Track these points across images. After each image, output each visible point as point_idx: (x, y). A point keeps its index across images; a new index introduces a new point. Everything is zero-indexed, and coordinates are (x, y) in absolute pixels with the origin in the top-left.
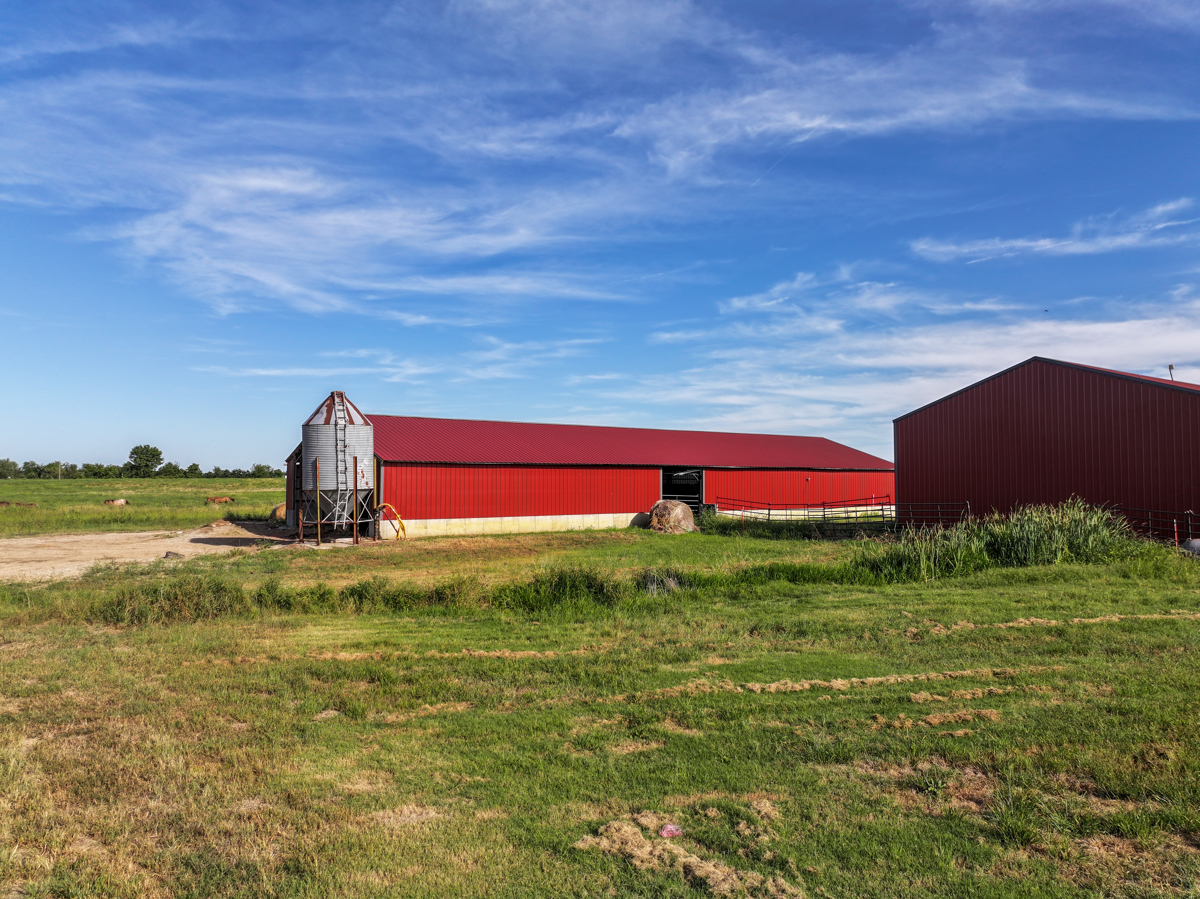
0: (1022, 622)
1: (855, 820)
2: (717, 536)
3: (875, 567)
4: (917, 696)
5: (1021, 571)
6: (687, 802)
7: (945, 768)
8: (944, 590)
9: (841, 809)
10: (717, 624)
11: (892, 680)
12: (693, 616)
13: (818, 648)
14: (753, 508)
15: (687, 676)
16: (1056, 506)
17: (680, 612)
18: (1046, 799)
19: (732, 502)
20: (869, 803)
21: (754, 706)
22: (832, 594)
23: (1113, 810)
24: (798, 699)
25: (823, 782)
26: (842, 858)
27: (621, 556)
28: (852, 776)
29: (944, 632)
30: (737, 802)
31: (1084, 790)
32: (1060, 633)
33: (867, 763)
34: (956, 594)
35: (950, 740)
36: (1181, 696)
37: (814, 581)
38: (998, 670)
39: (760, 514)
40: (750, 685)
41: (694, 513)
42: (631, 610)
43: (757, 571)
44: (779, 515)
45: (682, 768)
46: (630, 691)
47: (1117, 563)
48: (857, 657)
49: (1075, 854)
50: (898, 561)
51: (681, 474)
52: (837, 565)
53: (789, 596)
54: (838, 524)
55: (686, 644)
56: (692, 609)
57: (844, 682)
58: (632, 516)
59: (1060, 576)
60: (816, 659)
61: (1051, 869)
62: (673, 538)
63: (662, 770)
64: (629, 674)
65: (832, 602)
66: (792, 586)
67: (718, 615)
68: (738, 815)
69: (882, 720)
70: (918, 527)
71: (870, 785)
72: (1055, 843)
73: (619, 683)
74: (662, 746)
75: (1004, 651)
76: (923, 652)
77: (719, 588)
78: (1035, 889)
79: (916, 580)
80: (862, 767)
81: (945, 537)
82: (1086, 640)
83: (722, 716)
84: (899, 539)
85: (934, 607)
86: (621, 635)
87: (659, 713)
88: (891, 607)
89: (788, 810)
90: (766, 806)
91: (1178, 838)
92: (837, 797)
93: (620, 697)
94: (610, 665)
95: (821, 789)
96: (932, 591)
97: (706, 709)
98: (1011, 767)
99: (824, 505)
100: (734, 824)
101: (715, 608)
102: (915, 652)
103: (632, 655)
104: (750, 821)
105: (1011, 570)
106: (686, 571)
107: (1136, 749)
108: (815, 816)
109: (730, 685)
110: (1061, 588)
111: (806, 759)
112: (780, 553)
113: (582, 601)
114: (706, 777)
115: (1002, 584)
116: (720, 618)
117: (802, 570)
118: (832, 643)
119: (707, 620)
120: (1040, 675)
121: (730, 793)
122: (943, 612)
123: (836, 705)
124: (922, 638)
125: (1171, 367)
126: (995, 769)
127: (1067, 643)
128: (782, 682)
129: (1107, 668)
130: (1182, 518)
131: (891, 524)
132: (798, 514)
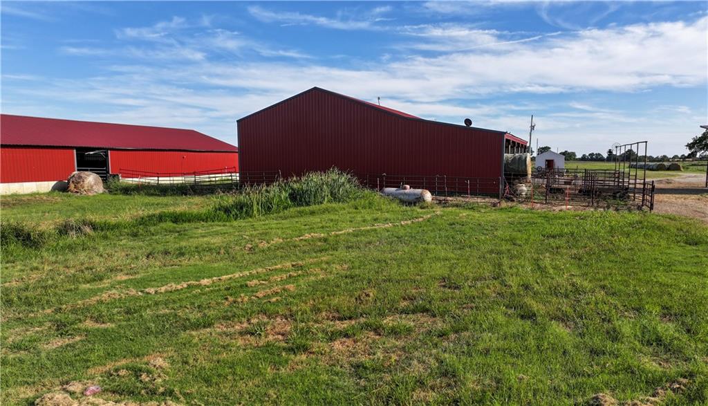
0: (307, 236)
1: (215, 358)
2: (121, 196)
3: (227, 210)
4: (251, 283)
5: (307, 209)
6: (104, 370)
7: (266, 320)
8: (267, 222)
9: (207, 353)
10: (123, 254)
11: (237, 276)
12: (105, 250)
13: (192, 262)
14: (147, 176)
15: (101, 290)
16: (325, 172)
17: (95, 248)
18: (315, 327)
19: (131, 173)
20: (224, 347)
21: (150, 302)
22: (200, 229)
23: (345, 326)
24: (180, 294)
25: (196, 340)
26: (208, 381)
27: (44, 212)
28: (213, 334)
29: (266, 245)
30: (139, 363)
31: (334, 319)
32: (325, 240)
33: (222, 325)
34: (273, 223)
35: (269, 303)
36: (376, 265)
37: (189, 221)
38: (294, 263)
39: (152, 180)
40: (147, 290)
41: (103, 180)
42: (55, 250)
43: (151, 217)
44: (165, 180)
45: (100, 349)
46: (57, 306)
47: (353, 202)
48: (216, 265)
49: (328, 350)
50: (240, 206)
51: (92, 153)
52: (204, 211)
53: (173, 232)
54: (204, 185)
55: (100, 269)
56: (104, 246)
57: (208, 280)
58: (52, 183)
59: (326, 210)
60: (191, 269)
61: (316, 360)
62: (88, 198)
63: (85, 353)
64: (55, 294)
65: (201, 233)
66: (175, 225)
67: (123, 247)
68: (140, 371)
69: (231, 299)
70: (252, 186)
71: (224, 337)
72: (319, 347)
73: (48, 302)
74: (84, 338)
75: (298, 253)
76: (254, 258)
77: (123, 230)
78: (309, 372)
79: (251, 217)
80: (219, 328)
81: (267, 191)
82: (337, 242)
83: (127, 313)
84: (241, 193)
85: (261, 232)
86: (47, 268)
87: (82, 317)
88: (237, 233)
89: (174, 361)
90: (160, 362)
91: (372, 333)
92: (204, 348)
93: (49, 311)
94: (39, 290)
95: (195, 345)
96: (260, 222)
97: (116, 310)
98: (299, 313)
99: (195, 174)
100: (137, 377)
101: (121, 243)
102: (250, 258)
103: (57, 281)
104: (149, 372)
105: (302, 208)
106: (98, 220)
107: (357, 294)
108: (191, 361)
109: (133, 292)
110: (326, 216)
111: (185, 328)
112: (166, 205)
113: (12, 247)
114: (118, 352)
115: (297, 216)
116: (125, 250)
117: (182, 215)
118: (201, 259)
119: (116, 252)
120: (315, 264)
121: (135, 358)
122: (266, 234)
123: (204, 294)
124: (254, 250)
125: (379, 98)
126: (291, 316)
127: (329, 245)
128: (169, 285)
129: (346, 256)
130: (381, 177)
131: (236, 185)
132: (178, 180)
